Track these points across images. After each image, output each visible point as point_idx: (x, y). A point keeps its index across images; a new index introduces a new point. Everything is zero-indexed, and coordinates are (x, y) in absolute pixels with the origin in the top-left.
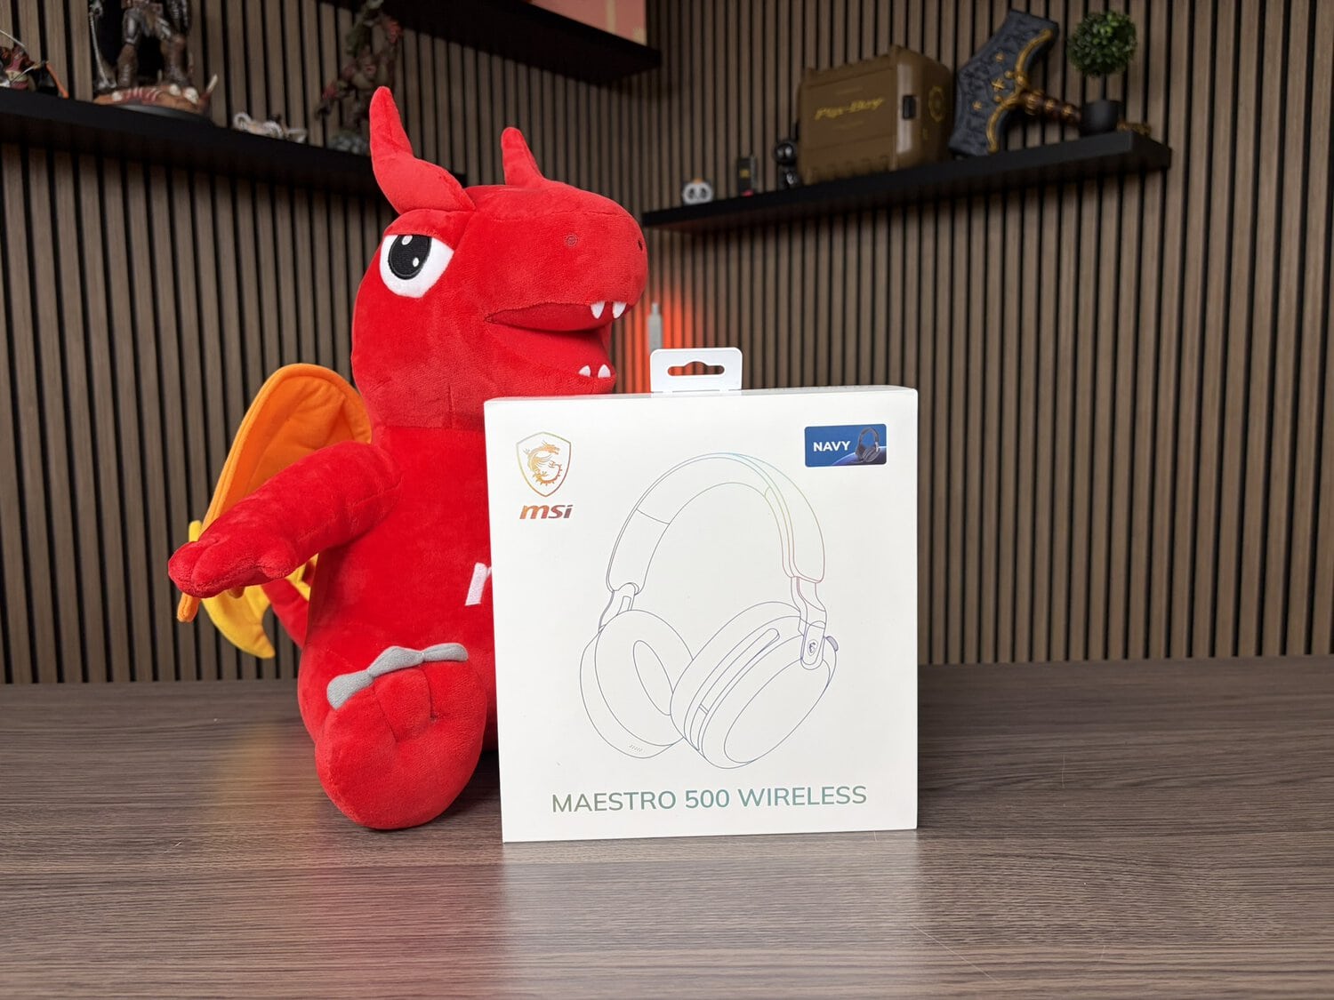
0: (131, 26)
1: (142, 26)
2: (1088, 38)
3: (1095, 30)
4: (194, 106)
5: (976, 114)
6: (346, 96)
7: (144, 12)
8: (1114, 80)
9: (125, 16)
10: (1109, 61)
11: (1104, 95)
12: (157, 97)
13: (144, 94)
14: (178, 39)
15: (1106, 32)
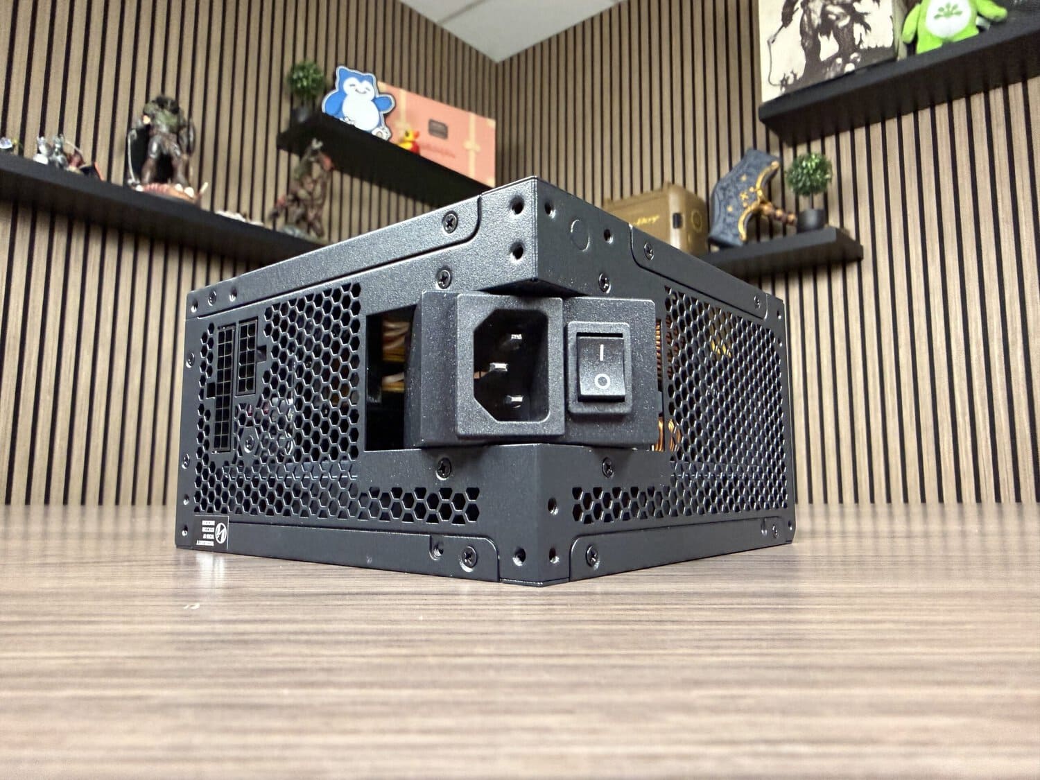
0: (155, 147)
1: (162, 147)
2: (800, 170)
3: (804, 164)
4: (191, 198)
5: (730, 215)
6: (292, 205)
7: (164, 139)
8: (818, 199)
9: (151, 140)
10: (815, 184)
11: (812, 207)
12: (167, 190)
13: (158, 189)
14: (185, 157)
15: (811, 166)
